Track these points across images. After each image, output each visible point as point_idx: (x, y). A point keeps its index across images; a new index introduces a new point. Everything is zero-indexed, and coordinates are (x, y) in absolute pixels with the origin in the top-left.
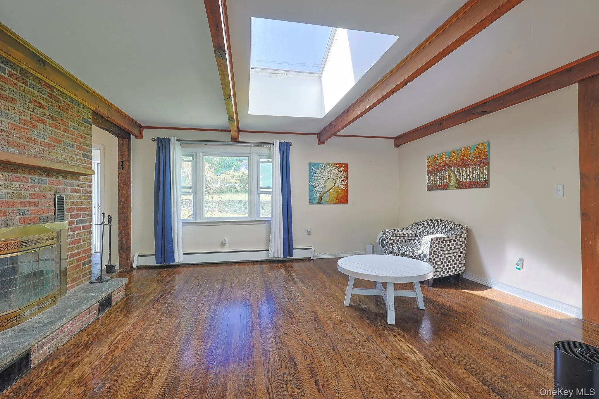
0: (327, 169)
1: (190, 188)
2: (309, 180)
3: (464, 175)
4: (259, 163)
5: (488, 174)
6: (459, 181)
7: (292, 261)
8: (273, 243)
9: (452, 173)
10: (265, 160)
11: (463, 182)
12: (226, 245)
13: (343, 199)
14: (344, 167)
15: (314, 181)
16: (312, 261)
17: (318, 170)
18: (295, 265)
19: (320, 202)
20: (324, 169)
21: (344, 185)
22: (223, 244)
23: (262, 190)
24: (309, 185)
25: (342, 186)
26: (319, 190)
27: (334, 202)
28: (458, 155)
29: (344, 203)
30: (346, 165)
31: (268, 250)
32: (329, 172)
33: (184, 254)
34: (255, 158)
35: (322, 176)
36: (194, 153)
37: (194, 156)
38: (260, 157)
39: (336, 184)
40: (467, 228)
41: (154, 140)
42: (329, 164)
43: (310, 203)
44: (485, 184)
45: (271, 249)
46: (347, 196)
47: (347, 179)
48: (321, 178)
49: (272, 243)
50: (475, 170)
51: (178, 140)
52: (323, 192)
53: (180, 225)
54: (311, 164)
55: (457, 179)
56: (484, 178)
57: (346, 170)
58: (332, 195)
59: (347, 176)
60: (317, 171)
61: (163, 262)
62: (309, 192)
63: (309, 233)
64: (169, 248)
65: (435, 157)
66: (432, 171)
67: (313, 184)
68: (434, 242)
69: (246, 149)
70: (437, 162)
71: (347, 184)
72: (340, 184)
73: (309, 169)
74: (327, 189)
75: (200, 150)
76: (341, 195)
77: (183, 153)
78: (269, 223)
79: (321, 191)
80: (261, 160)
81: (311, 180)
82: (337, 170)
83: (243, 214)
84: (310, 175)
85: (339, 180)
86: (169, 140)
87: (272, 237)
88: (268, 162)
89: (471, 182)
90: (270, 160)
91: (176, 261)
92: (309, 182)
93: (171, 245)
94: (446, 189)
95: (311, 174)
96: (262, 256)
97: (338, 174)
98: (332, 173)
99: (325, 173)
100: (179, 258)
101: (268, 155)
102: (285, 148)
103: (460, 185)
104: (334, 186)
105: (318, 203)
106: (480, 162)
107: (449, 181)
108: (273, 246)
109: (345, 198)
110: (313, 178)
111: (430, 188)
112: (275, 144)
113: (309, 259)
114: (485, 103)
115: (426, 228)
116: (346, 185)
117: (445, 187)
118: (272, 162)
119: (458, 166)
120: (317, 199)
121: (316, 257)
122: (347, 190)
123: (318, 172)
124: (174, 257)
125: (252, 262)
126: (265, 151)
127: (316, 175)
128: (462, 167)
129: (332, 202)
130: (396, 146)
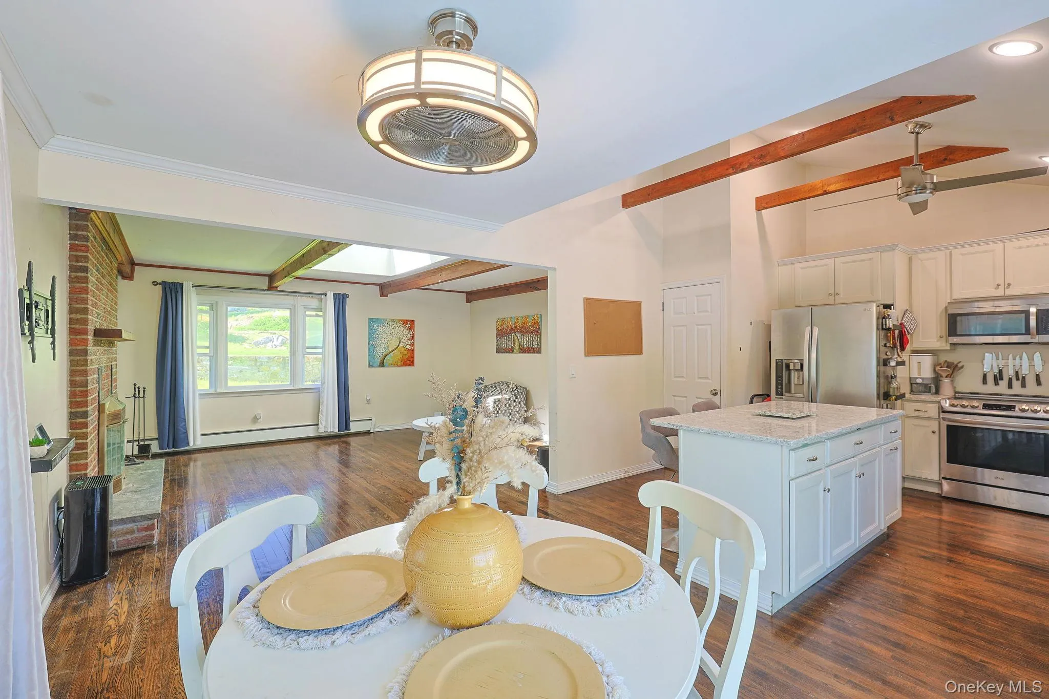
0: (391, 326)
1: (207, 347)
2: (369, 339)
3: (525, 341)
4: (305, 316)
5: (541, 343)
6: (521, 346)
7: (349, 435)
8: (324, 414)
9: (516, 338)
10: (314, 313)
11: (523, 347)
12: (259, 420)
13: (409, 361)
14: (410, 324)
15: (374, 340)
16: (372, 435)
17: (380, 328)
18: (353, 441)
19: (382, 364)
20: (387, 326)
21: (410, 345)
22: (255, 419)
23: (308, 350)
24: (369, 344)
25: (408, 345)
26: (381, 350)
27: (399, 364)
28: (520, 322)
29: (409, 365)
30: (413, 322)
31: (318, 425)
32: (393, 330)
33: (202, 435)
34: (300, 310)
35: (384, 334)
36: (214, 302)
37: (213, 307)
38: (306, 309)
39: (401, 343)
40: (526, 389)
41: (155, 283)
42: (393, 320)
43: (370, 366)
44: (538, 351)
45: (321, 423)
46: (413, 357)
47: (413, 337)
48: (384, 336)
49: (322, 414)
50: (532, 337)
51: (193, 286)
52: (385, 353)
53: (197, 396)
54: (371, 320)
55: (520, 344)
56: (538, 345)
57: (412, 328)
58: (397, 355)
59: (413, 334)
60: (378, 328)
61: (171, 447)
62: (369, 352)
63: (368, 401)
64: (182, 427)
65: (504, 320)
66: (501, 334)
67: (374, 343)
68: (497, 402)
69: (289, 300)
70: (505, 326)
71: (414, 343)
72: (405, 344)
73: (369, 325)
74: (391, 349)
75: (221, 298)
76: (407, 357)
77: (199, 302)
78: (317, 391)
79: (383, 352)
80: (308, 313)
81: (371, 338)
82: (402, 327)
83: (284, 381)
84: (369, 333)
85: (404, 340)
86: (182, 285)
87: (323, 408)
88: (317, 316)
89: (529, 348)
90: (321, 313)
91: (191, 444)
92: (369, 342)
93: (183, 423)
94: (512, 353)
95: (371, 331)
96: (310, 432)
97: (404, 332)
98: (396, 330)
99: (388, 331)
100: (196, 440)
101: (316, 307)
102: (341, 300)
103: (523, 351)
104: (398, 346)
105: (380, 366)
106: (535, 330)
107: (514, 345)
108: (324, 419)
109: (412, 360)
110: (374, 336)
111: (499, 351)
112: (328, 295)
113: (369, 433)
114: (538, 281)
115: (493, 391)
116: (413, 345)
117: (511, 351)
118: (324, 317)
119: (521, 332)
120: (378, 361)
121: (376, 430)
122: (413, 350)
123: (380, 329)
124: (188, 439)
125: (296, 440)
126: (314, 302)
127: (377, 332)
128: (523, 333)
129: (395, 365)
130: (468, 301)
